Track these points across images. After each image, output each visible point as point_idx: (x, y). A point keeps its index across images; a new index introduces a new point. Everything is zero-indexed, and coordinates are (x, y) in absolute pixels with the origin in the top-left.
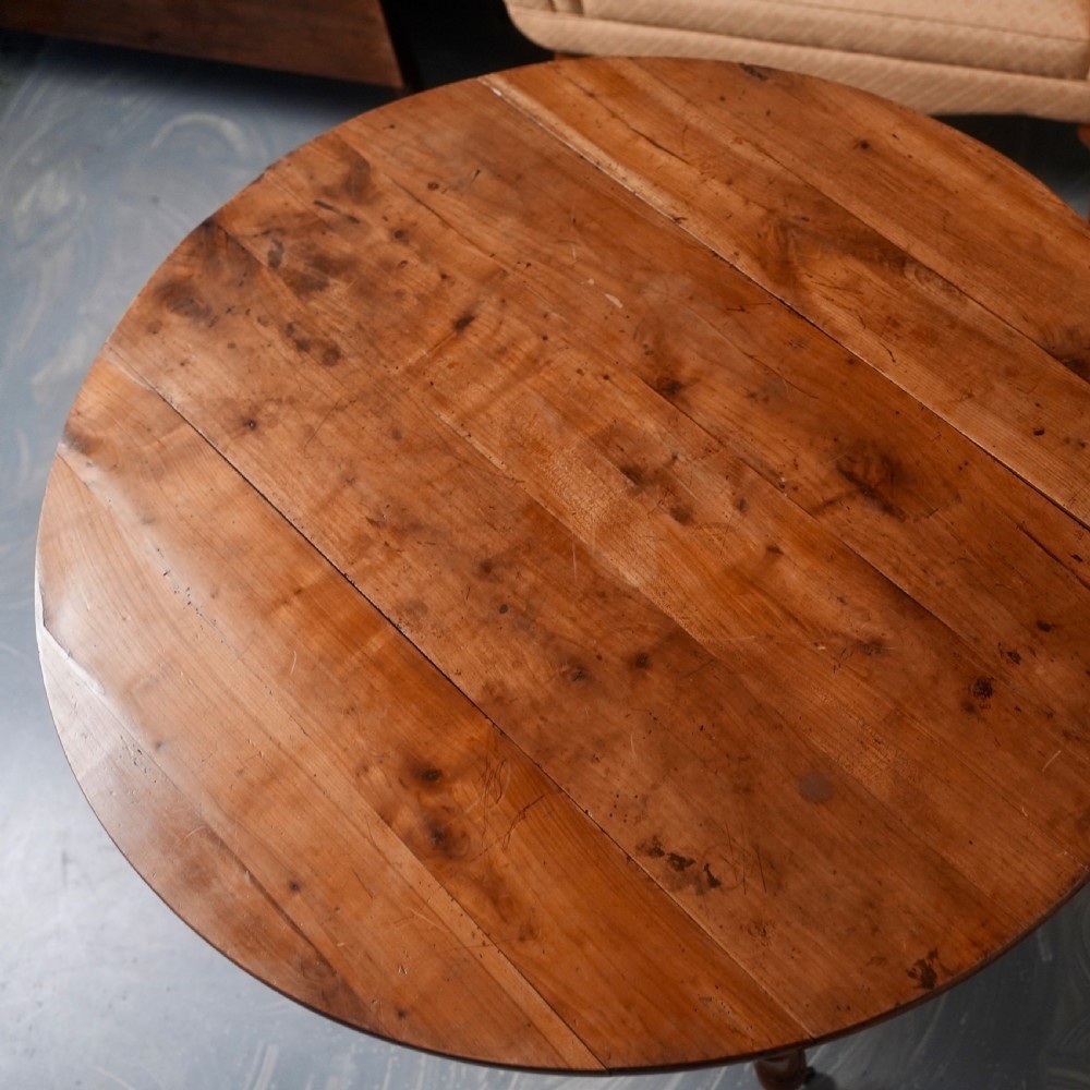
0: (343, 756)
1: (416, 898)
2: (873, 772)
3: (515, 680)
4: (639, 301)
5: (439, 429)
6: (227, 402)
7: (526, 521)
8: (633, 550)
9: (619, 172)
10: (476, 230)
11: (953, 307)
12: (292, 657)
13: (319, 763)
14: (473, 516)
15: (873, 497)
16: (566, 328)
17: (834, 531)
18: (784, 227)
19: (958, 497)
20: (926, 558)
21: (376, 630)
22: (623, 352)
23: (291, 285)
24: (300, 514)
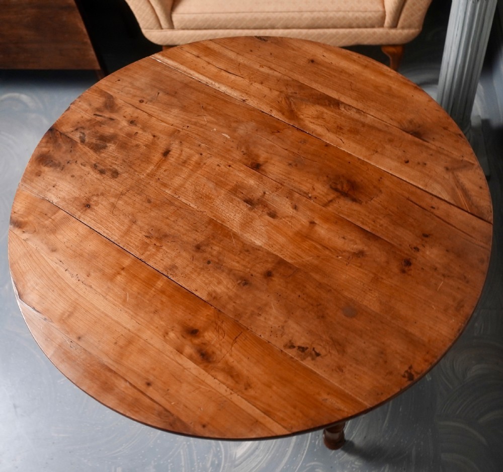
0: (156, 330)
1: (200, 380)
2: (371, 302)
3: (220, 289)
4: (236, 134)
5: (166, 196)
6: (76, 199)
7: (210, 227)
8: (256, 231)
9: (217, 85)
10: (163, 116)
11: (362, 119)
12: (126, 295)
13: (147, 335)
14: (188, 228)
15: (347, 196)
16: (209, 149)
17: (335, 211)
18: (287, 98)
19: (381, 191)
20: (373, 217)
21: (158, 278)
22: (234, 155)
23: (92, 148)
24: (117, 238)
